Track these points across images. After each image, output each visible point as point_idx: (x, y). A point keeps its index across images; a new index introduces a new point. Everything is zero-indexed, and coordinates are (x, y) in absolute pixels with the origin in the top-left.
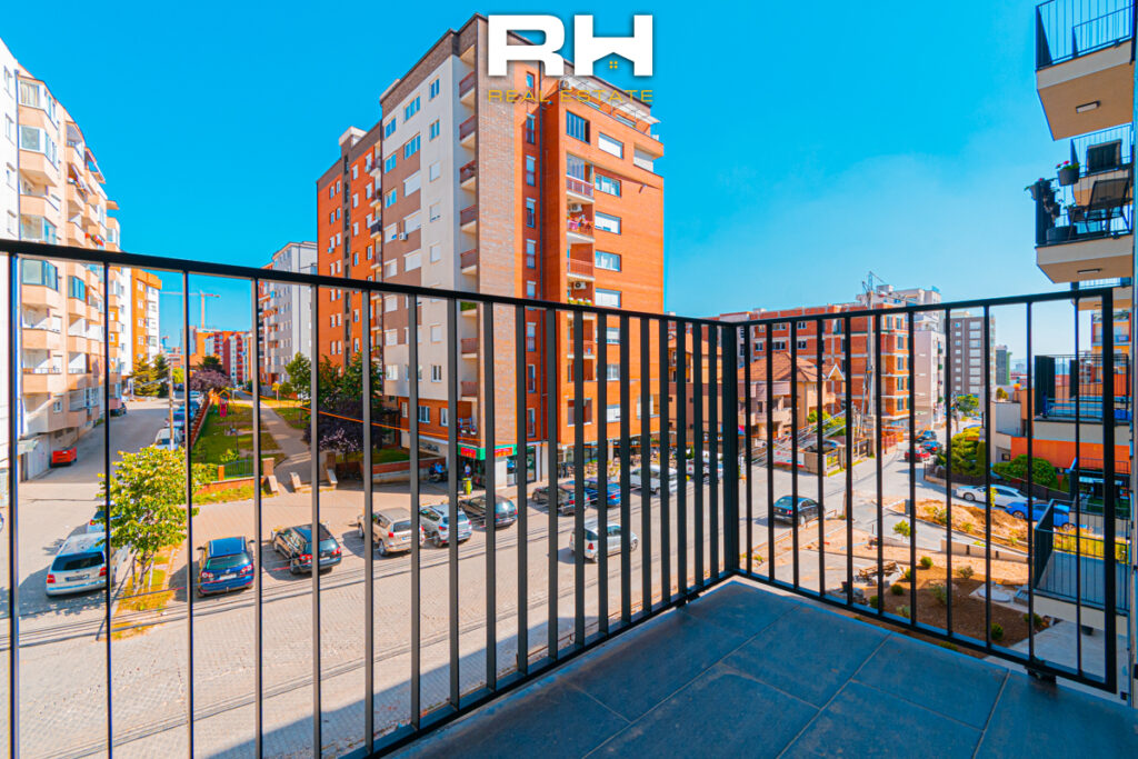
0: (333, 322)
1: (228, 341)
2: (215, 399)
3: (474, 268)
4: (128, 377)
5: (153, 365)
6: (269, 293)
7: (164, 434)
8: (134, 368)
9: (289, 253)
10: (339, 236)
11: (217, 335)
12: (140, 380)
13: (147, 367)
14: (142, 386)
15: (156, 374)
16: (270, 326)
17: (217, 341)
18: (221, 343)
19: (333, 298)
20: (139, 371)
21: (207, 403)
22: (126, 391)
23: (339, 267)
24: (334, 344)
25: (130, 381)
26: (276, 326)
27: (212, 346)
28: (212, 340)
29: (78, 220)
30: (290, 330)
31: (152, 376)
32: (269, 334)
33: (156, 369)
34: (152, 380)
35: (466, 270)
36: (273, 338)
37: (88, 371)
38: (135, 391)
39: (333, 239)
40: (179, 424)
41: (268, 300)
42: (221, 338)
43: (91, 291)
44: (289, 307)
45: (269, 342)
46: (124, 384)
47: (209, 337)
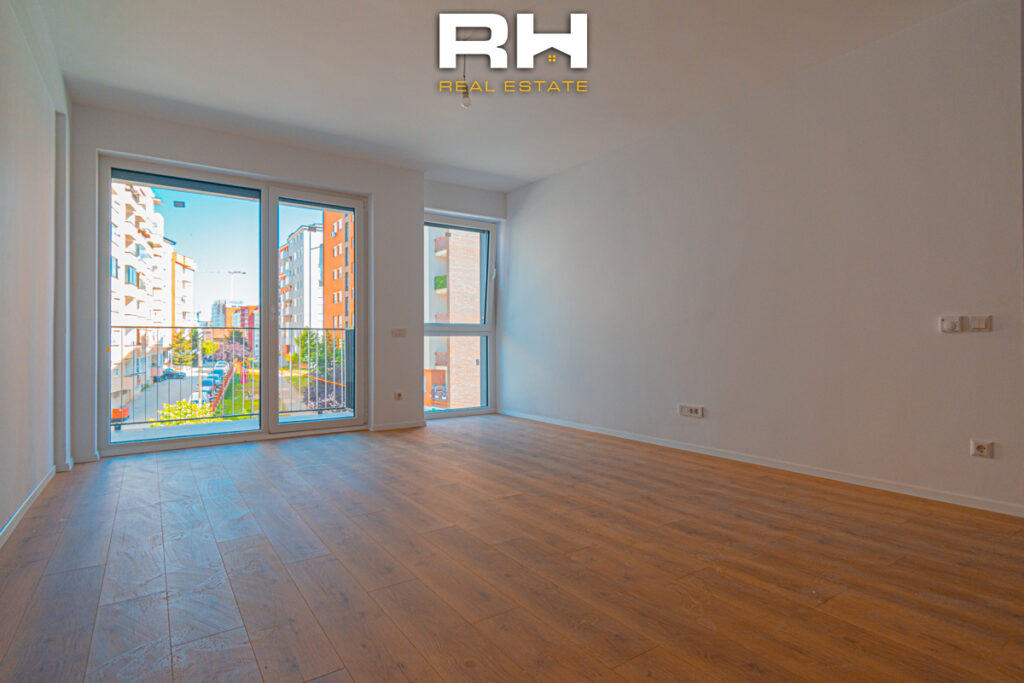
0: (336, 299)
1: (253, 314)
2: (237, 368)
3: (445, 252)
4: (169, 349)
5: (188, 338)
6: (285, 272)
7: (195, 396)
8: (173, 340)
9: (302, 235)
10: (340, 221)
11: (243, 309)
12: (177, 351)
13: (182, 340)
14: (179, 356)
15: (190, 345)
16: (285, 302)
17: (243, 315)
18: (246, 317)
19: (336, 277)
20: (177, 343)
21: (231, 371)
22: (166, 361)
23: (341, 249)
24: (336, 318)
25: (170, 352)
26: (291, 302)
27: (239, 319)
28: (239, 314)
29: (132, 219)
30: (302, 305)
31: (187, 346)
32: (284, 310)
33: (190, 341)
34: (187, 351)
35: (439, 254)
36: (287, 313)
37: (139, 344)
38: (174, 361)
39: (335, 224)
40: (207, 388)
41: (284, 278)
42: (246, 312)
43: (141, 276)
44: (301, 285)
45: (285, 316)
46: (165, 354)
47: (236, 311)
